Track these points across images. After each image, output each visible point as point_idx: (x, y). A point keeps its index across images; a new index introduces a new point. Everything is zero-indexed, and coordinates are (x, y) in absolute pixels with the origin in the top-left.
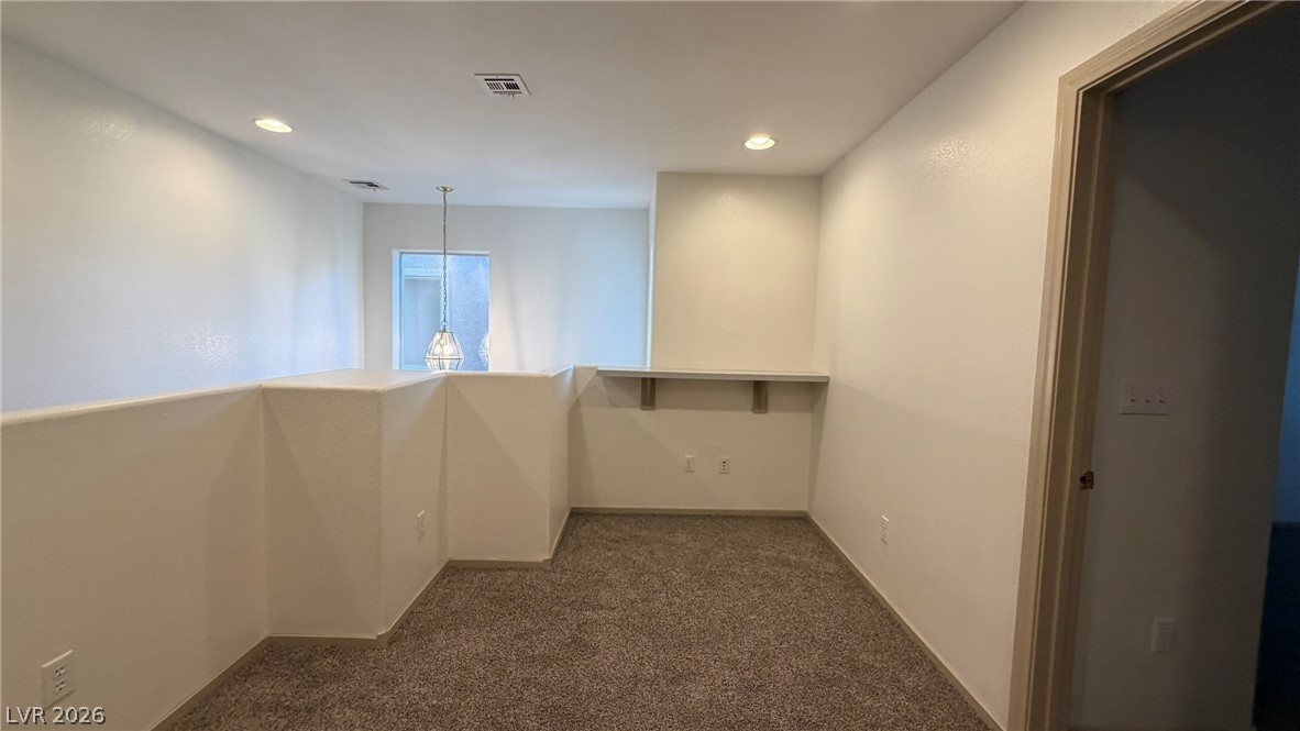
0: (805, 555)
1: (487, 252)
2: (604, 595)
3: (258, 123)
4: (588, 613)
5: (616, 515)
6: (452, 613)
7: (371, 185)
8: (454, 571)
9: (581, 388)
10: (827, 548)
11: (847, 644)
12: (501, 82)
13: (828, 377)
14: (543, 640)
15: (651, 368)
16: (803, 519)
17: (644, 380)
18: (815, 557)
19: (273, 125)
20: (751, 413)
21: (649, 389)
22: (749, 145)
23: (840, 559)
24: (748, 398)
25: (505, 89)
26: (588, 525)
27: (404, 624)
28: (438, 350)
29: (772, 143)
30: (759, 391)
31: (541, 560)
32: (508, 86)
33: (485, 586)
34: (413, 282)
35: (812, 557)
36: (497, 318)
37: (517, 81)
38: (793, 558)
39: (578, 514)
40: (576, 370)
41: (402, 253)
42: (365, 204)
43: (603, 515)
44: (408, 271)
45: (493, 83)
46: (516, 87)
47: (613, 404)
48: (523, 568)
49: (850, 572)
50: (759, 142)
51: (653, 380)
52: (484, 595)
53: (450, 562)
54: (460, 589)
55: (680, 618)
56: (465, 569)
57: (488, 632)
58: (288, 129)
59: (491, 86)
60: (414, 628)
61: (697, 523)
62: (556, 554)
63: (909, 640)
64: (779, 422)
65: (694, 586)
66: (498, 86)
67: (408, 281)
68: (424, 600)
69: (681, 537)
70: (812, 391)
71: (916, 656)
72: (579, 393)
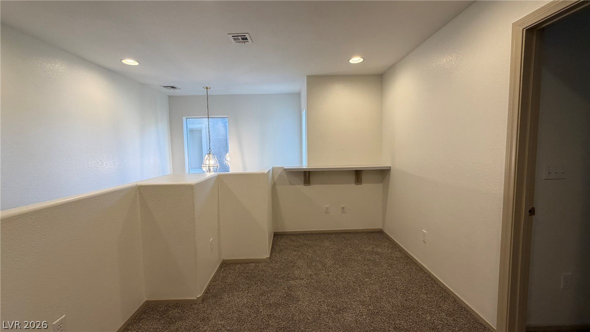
0: (385, 249)
1: (227, 116)
2: (297, 273)
3: (123, 61)
4: (292, 282)
5: (295, 234)
6: (228, 285)
7: (173, 87)
8: (226, 265)
9: (276, 177)
10: (394, 246)
11: (413, 290)
12: (240, 37)
13: (390, 167)
14: (273, 296)
15: (308, 166)
16: (381, 232)
17: (305, 172)
18: (390, 250)
19: (130, 62)
20: (354, 185)
21: (307, 176)
22: (351, 61)
23: (401, 250)
24: (353, 178)
25: (241, 40)
26: (283, 240)
27: (207, 291)
28: (207, 162)
29: (362, 60)
30: (358, 175)
31: (265, 258)
32: (243, 39)
33: (241, 271)
34: (192, 131)
35: (388, 250)
36: (232, 146)
37: (247, 36)
38: (379, 250)
39: (278, 235)
40: (273, 169)
41: (187, 118)
42: (169, 96)
43: (289, 235)
44: (189, 126)
45: (235, 38)
46: (246, 39)
47: (291, 184)
48: (257, 262)
49: (407, 256)
50: (356, 60)
51: (309, 172)
52: (241, 276)
53: (223, 260)
54: (230, 273)
55: (334, 282)
56: (230, 264)
57: (247, 293)
58: (137, 64)
59: (234, 39)
60: (212, 293)
61: (333, 237)
62: (271, 254)
63: (441, 287)
64: (368, 188)
65: (337, 266)
66: (238, 39)
67: (189, 130)
68: (214, 279)
69: (327, 243)
70: (383, 174)
71: (445, 294)
72: (275, 179)
